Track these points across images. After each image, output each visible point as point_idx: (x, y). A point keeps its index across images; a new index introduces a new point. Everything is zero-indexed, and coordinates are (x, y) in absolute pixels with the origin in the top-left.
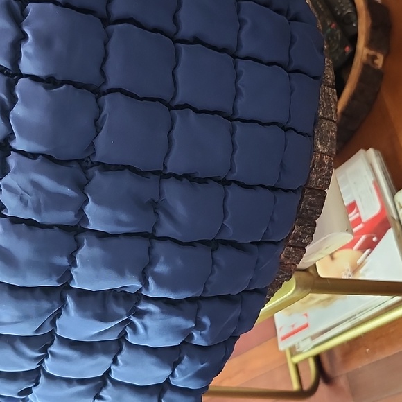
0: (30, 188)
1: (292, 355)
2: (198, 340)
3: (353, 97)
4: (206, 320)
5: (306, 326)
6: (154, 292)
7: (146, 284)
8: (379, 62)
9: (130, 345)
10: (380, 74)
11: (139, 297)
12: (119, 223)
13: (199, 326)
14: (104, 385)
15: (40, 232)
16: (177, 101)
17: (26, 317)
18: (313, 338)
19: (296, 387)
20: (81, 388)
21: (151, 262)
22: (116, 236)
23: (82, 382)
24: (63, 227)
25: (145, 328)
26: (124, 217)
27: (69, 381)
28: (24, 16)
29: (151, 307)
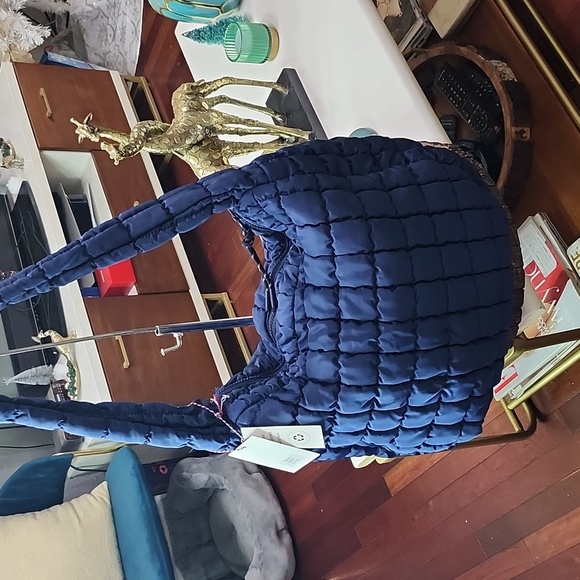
0: (393, 338)
1: (507, 404)
2: (477, 393)
3: (511, 171)
4: (480, 382)
5: (516, 375)
6: (454, 373)
7: (449, 371)
8: (527, 135)
9: (444, 403)
10: (530, 145)
11: (447, 377)
12: (435, 344)
13: (477, 386)
14: (431, 429)
15: (400, 356)
16: (446, 276)
17: (397, 399)
18: (523, 384)
19: (517, 430)
20: (420, 432)
21: (450, 359)
22: (432, 350)
23: (420, 429)
24: (408, 352)
25: (451, 392)
26: (436, 341)
27: (415, 430)
28: (375, 260)
29: (453, 381)
